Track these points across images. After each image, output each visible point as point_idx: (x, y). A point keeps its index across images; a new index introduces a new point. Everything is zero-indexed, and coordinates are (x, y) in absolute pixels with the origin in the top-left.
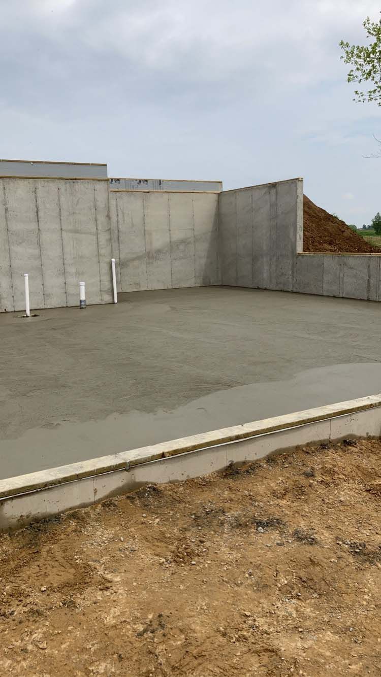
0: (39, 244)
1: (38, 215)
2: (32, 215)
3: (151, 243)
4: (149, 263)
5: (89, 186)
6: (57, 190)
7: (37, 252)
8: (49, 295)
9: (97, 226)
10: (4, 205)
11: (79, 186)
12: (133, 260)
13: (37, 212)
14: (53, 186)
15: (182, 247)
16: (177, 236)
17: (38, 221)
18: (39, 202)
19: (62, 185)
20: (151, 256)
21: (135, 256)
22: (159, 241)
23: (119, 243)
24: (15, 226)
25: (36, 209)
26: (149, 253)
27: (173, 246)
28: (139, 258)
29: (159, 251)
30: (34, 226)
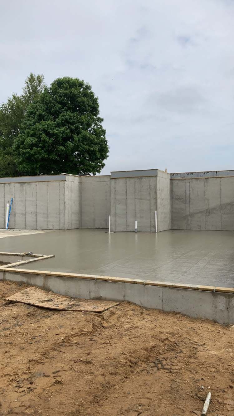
0: (126, 204)
1: (126, 192)
2: (124, 192)
3: (209, 204)
4: (207, 215)
5: (148, 179)
6: (134, 182)
7: (125, 207)
8: (128, 225)
9: (150, 197)
10: (114, 189)
11: (144, 180)
12: (197, 213)
13: (126, 191)
14: (133, 180)
15: (229, 207)
16: (226, 200)
17: (126, 195)
18: (127, 187)
19: (137, 180)
20: (208, 212)
21: (198, 211)
22: (213, 203)
23: (190, 204)
24: (118, 197)
25: (126, 190)
26: (207, 210)
27: (222, 207)
28: (201, 212)
29: (214, 209)
30: (124, 197)
